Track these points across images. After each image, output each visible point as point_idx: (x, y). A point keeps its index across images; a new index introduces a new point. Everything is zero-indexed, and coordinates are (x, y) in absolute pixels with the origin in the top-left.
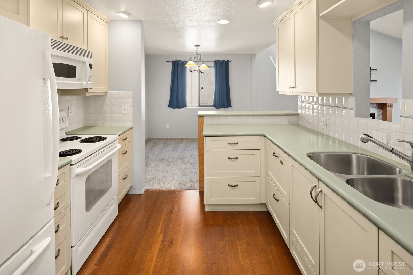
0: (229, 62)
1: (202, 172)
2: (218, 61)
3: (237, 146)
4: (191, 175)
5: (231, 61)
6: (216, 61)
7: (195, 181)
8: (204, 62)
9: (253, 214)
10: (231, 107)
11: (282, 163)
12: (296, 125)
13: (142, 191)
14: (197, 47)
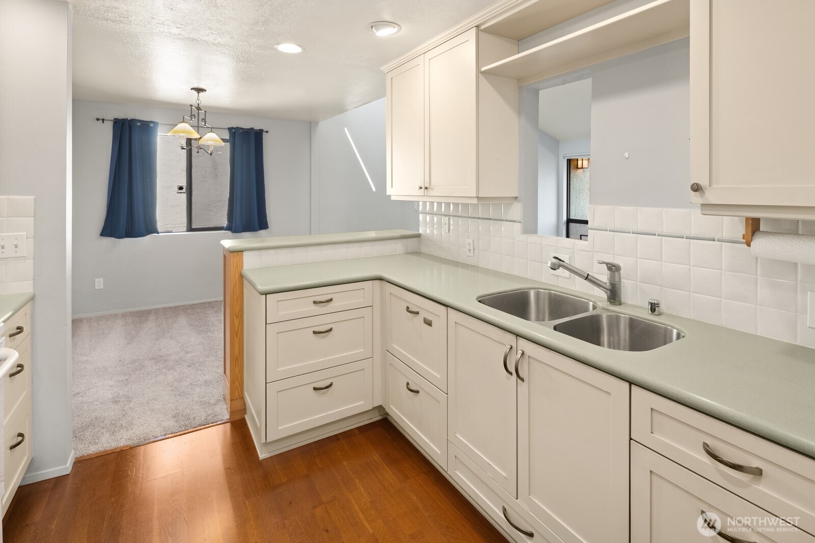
0: (264, 134)
1: (237, 377)
2: (238, 128)
3: (331, 304)
4: (198, 390)
5: (267, 132)
6: (233, 128)
7: (212, 401)
8: (212, 129)
9: (358, 433)
10: (268, 228)
11: (429, 323)
12: (417, 253)
13: (68, 465)
14: (198, 93)
